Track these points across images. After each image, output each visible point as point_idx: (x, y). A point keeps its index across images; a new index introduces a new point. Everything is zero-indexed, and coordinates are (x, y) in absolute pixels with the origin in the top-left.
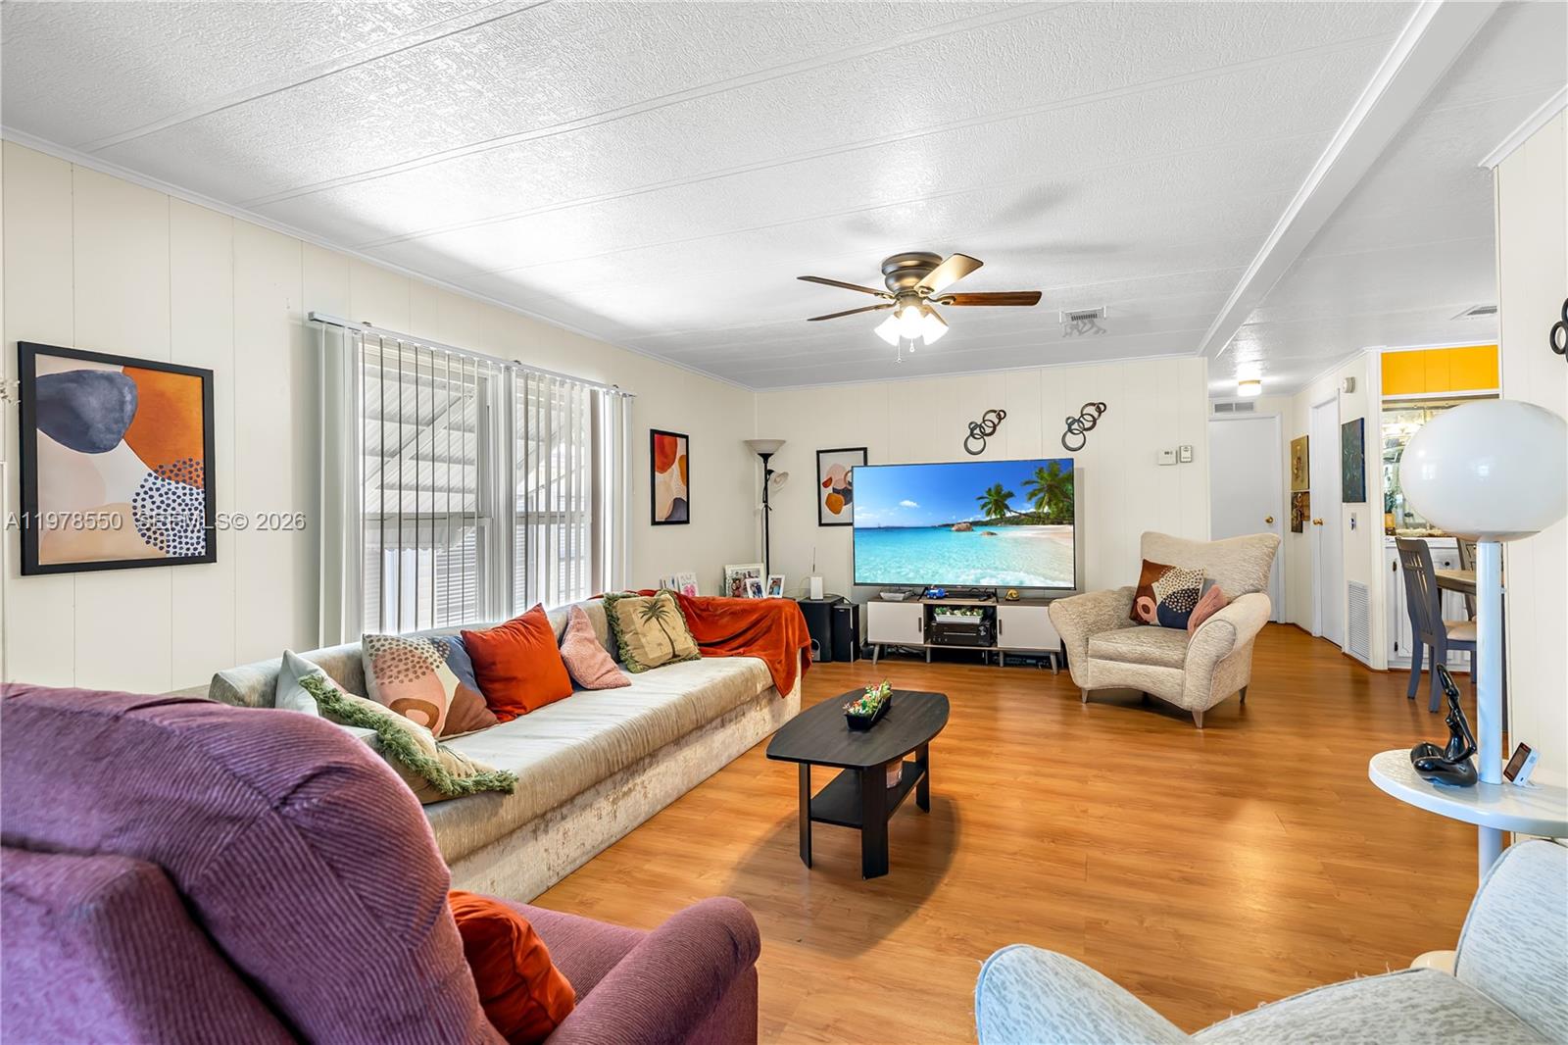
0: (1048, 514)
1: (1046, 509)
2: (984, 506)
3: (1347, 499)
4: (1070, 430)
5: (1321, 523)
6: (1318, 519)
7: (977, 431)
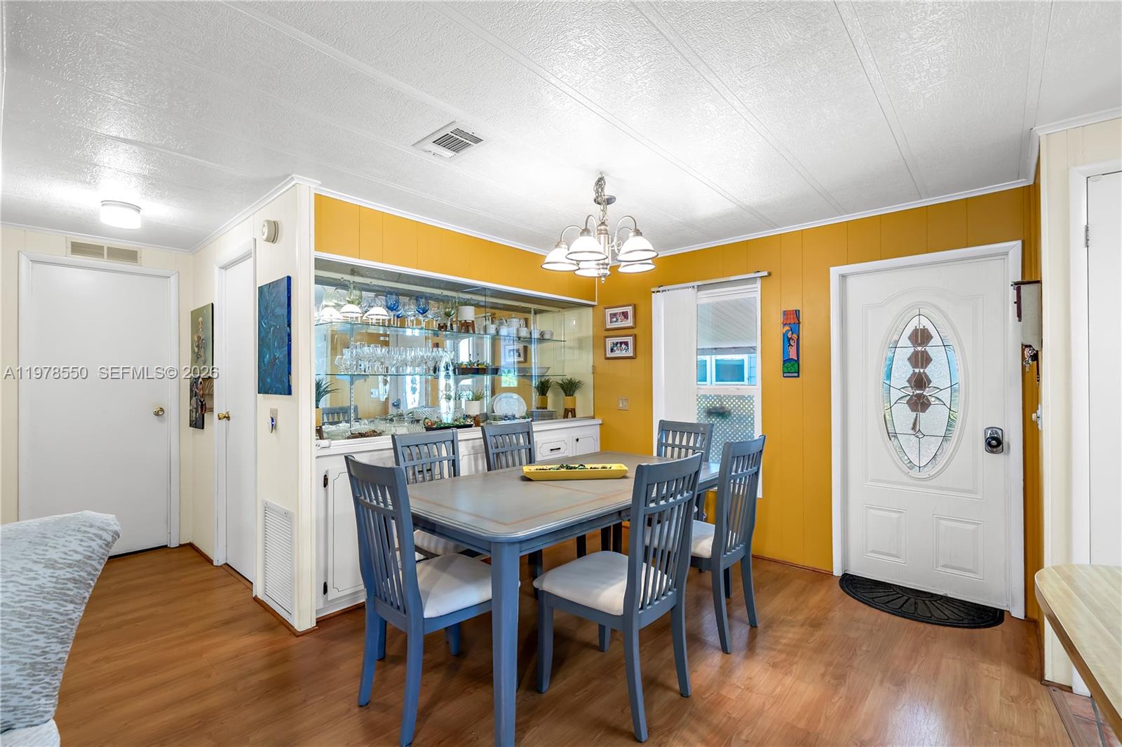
3: (264, 388)
5: (228, 418)
6: (223, 412)
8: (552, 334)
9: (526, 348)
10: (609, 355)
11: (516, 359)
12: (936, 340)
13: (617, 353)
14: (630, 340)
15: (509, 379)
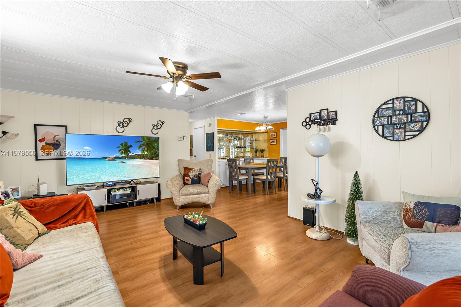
0: (147, 155)
1: (146, 153)
2: (120, 151)
3: (207, 150)
4: (154, 128)
5: (196, 156)
6: (195, 155)
7: (121, 125)
8: (258, 139)
9: (252, 142)
10: (271, 143)
11: (250, 145)
13: (273, 143)
14: (275, 140)
15: (248, 149)
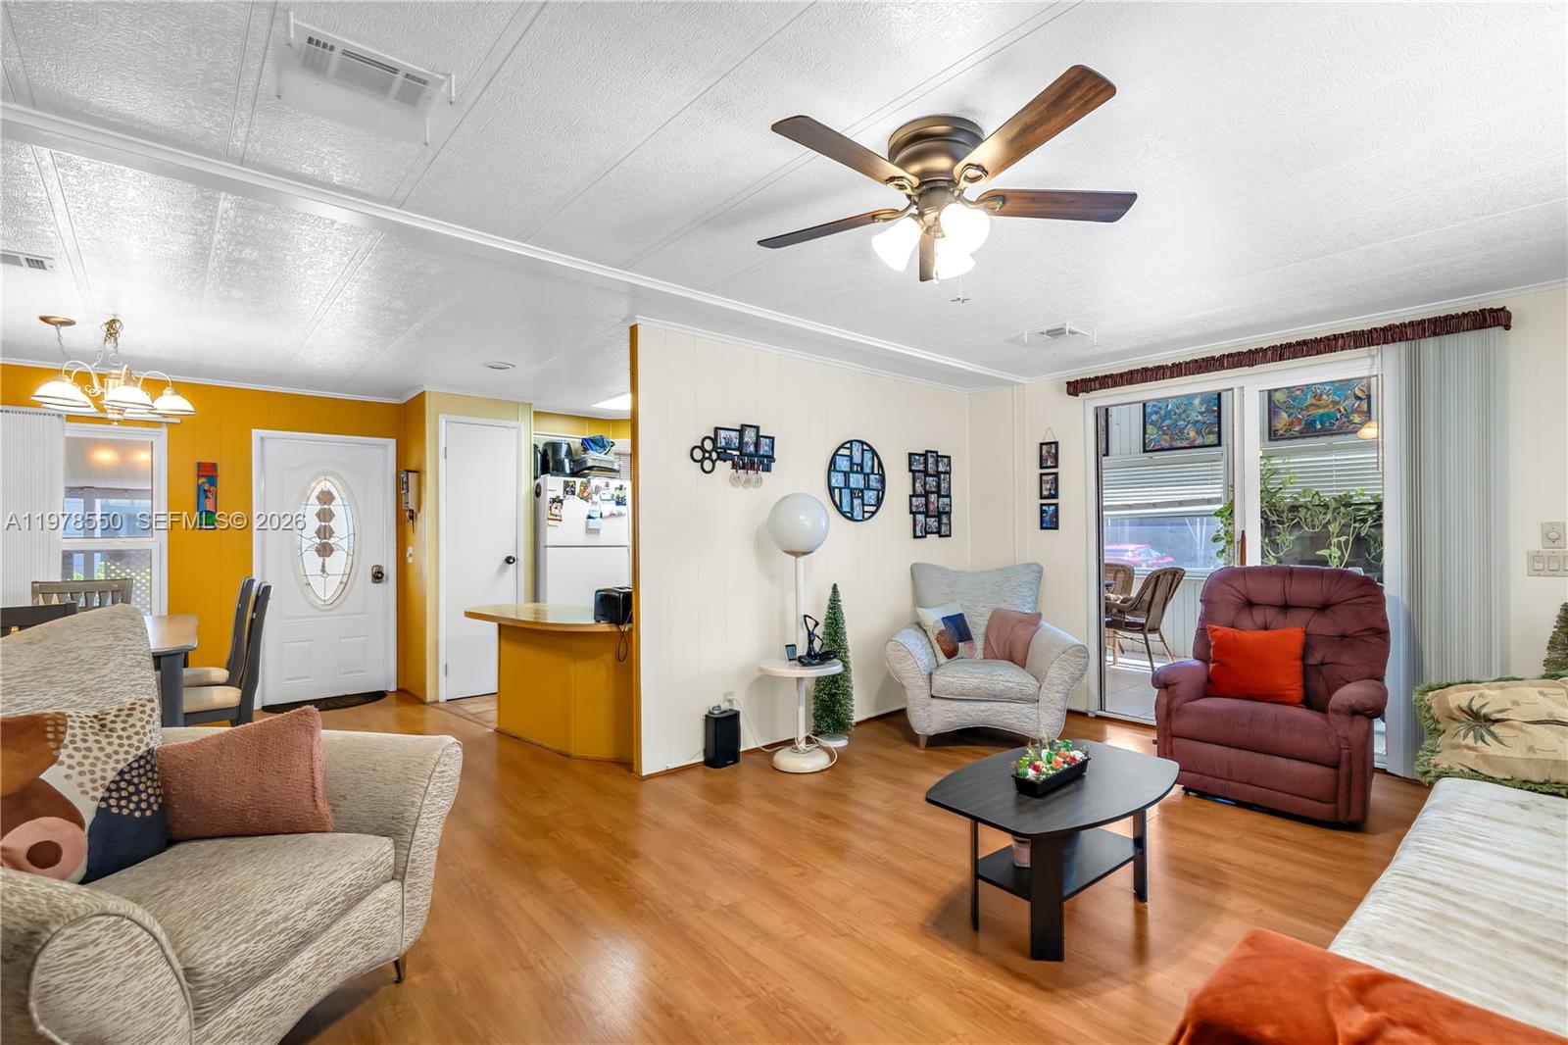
12: (338, 501)
